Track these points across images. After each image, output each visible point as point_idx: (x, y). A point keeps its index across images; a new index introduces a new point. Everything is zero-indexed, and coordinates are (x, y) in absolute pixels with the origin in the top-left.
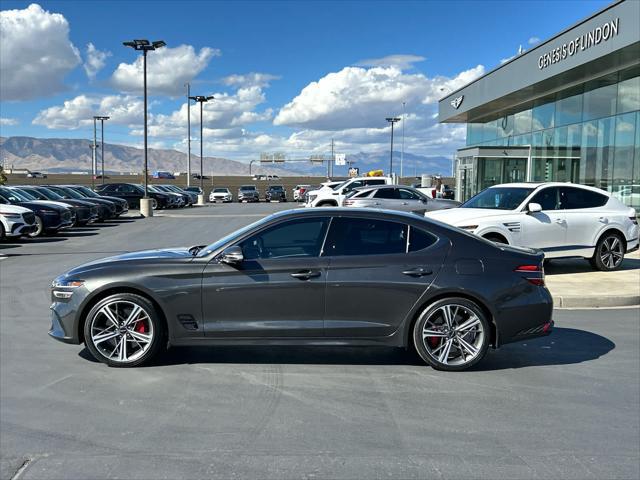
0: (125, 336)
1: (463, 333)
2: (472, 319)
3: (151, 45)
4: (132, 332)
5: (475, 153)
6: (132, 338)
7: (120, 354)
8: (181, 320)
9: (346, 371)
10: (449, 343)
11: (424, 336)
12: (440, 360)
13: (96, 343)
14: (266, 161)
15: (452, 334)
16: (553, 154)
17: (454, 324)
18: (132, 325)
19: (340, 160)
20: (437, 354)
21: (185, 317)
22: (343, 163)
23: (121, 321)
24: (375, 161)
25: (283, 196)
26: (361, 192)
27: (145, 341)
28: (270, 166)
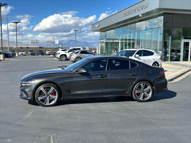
0: (48, 97)
1: (146, 91)
2: (148, 87)
3: (3, 5)
4: (50, 95)
5: (105, 41)
6: (50, 97)
7: (47, 103)
8: (66, 91)
9: (115, 104)
10: (143, 94)
11: (136, 92)
12: (140, 99)
13: (39, 100)
14: (33, 42)
15: (143, 92)
16: (126, 41)
17: (144, 89)
18: (51, 93)
19: (57, 42)
20: (139, 97)
21: (67, 90)
22: (58, 43)
23: (47, 92)
24: (66, 42)
25: (43, 53)
26: (76, 52)
27: (55, 98)
28: (33, 44)
